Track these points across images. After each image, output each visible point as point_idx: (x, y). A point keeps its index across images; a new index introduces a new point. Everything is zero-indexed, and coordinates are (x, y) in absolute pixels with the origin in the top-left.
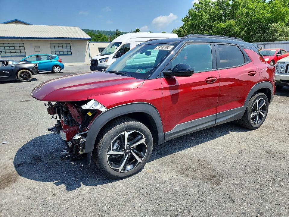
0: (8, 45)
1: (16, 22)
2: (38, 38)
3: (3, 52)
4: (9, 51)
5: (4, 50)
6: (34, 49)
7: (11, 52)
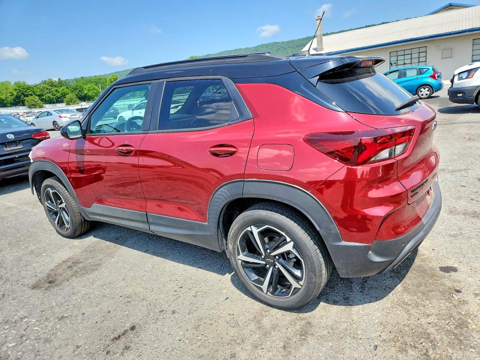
0: (402, 53)
1: (450, 7)
2: (450, 34)
3: (394, 65)
4: (402, 62)
5: (396, 62)
6: (441, 54)
7: (405, 64)
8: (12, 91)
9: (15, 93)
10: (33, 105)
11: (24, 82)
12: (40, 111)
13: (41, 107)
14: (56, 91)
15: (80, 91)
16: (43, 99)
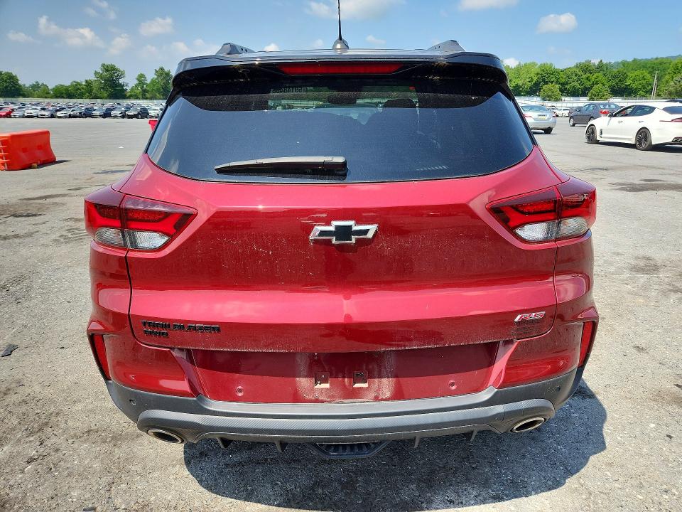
8: (532, 75)
9: (535, 79)
10: (549, 96)
11: (551, 64)
12: (553, 105)
13: (557, 100)
14: (587, 78)
15: (620, 81)
16: (566, 89)
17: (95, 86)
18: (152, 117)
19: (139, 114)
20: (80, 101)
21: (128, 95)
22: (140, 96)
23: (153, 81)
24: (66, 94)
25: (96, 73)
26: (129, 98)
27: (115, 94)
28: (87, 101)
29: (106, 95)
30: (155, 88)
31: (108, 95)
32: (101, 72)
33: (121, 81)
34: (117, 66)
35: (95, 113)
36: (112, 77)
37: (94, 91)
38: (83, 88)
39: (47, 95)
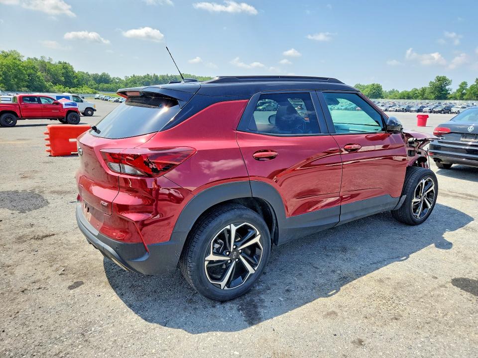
17: (427, 91)
18: (453, 113)
19: (442, 110)
20: (414, 101)
21: (449, 97)
22: (458, 98)
23: (472, 87)
24: (407, 97)
25: (431, 82)
26: (449, 99)
27: (440, 96)
28: (419, 101)
29: (433, 97)
30: (472, 92)
31: (435, 98)
32: (434, 82)
33: (447, 87)
34: (447, 77)
35: (412, 109)
36: (441, 85)
37: (426, 95)
38: (419, 93)
39: (395, 97)
